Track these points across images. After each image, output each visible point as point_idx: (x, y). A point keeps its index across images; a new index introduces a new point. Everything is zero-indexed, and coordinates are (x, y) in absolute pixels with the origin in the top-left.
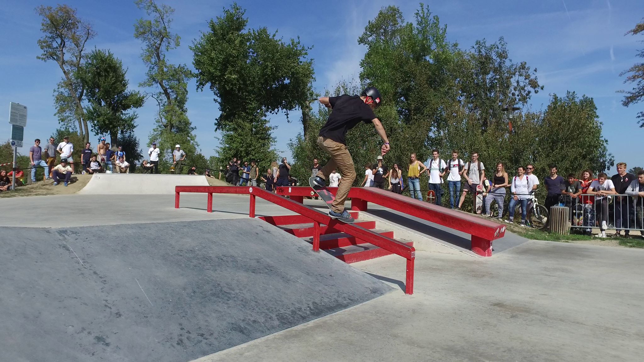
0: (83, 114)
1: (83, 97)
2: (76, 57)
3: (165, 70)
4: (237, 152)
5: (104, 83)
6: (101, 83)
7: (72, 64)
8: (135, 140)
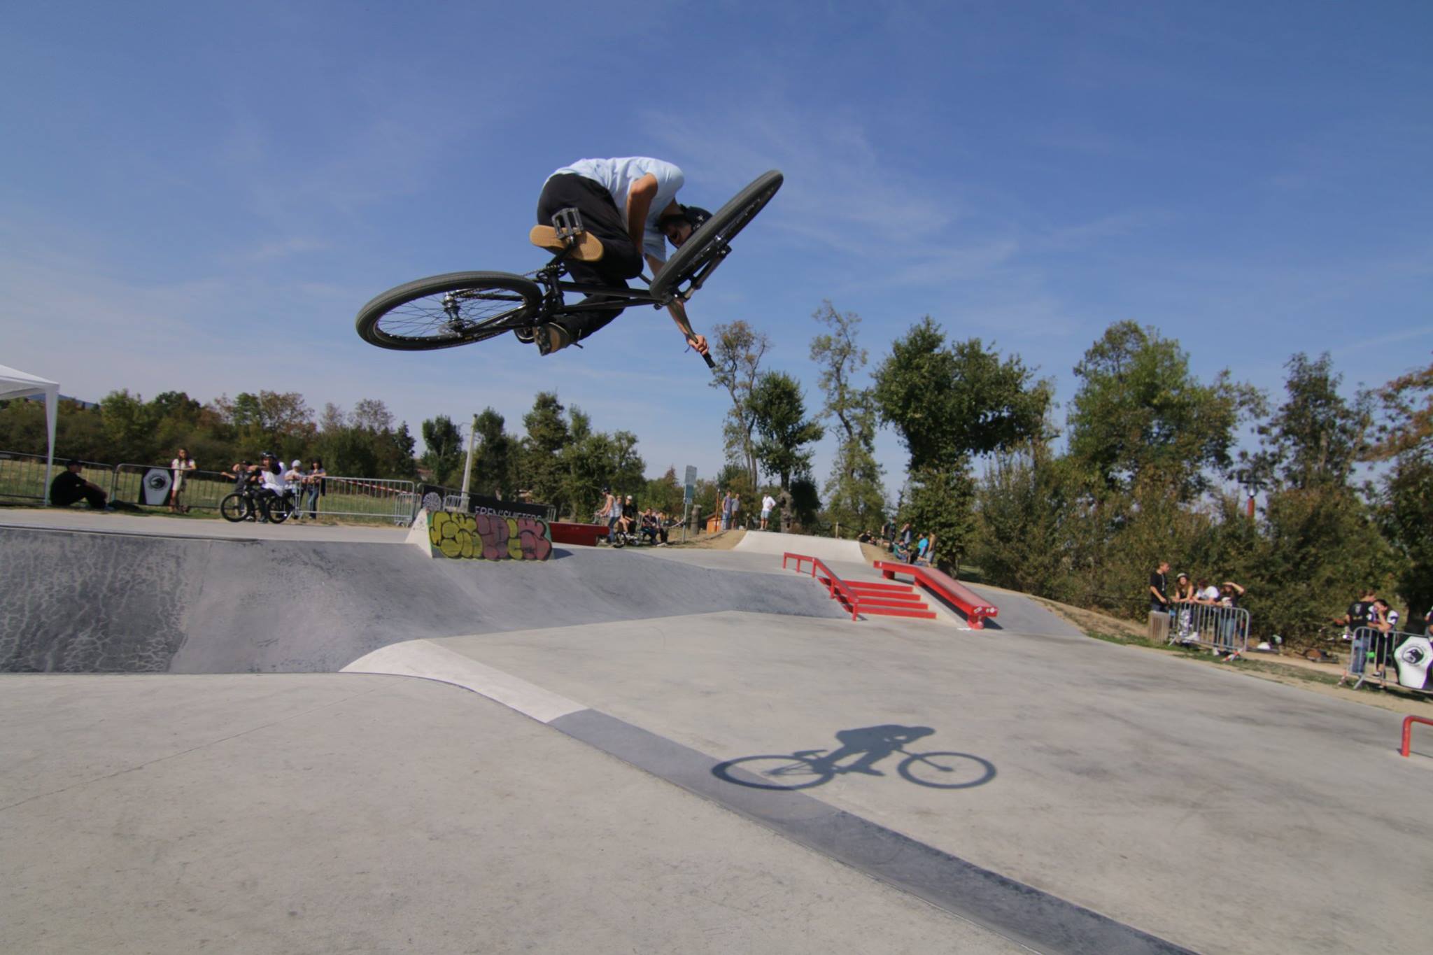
0: (752, 451)
1: (754, 428)
2: (749, 376)
3: (847, 396)
4: (922, 512)
5: (777, 413)
6: (773, 412)
7: (744, 386)
8: (814, 482)
